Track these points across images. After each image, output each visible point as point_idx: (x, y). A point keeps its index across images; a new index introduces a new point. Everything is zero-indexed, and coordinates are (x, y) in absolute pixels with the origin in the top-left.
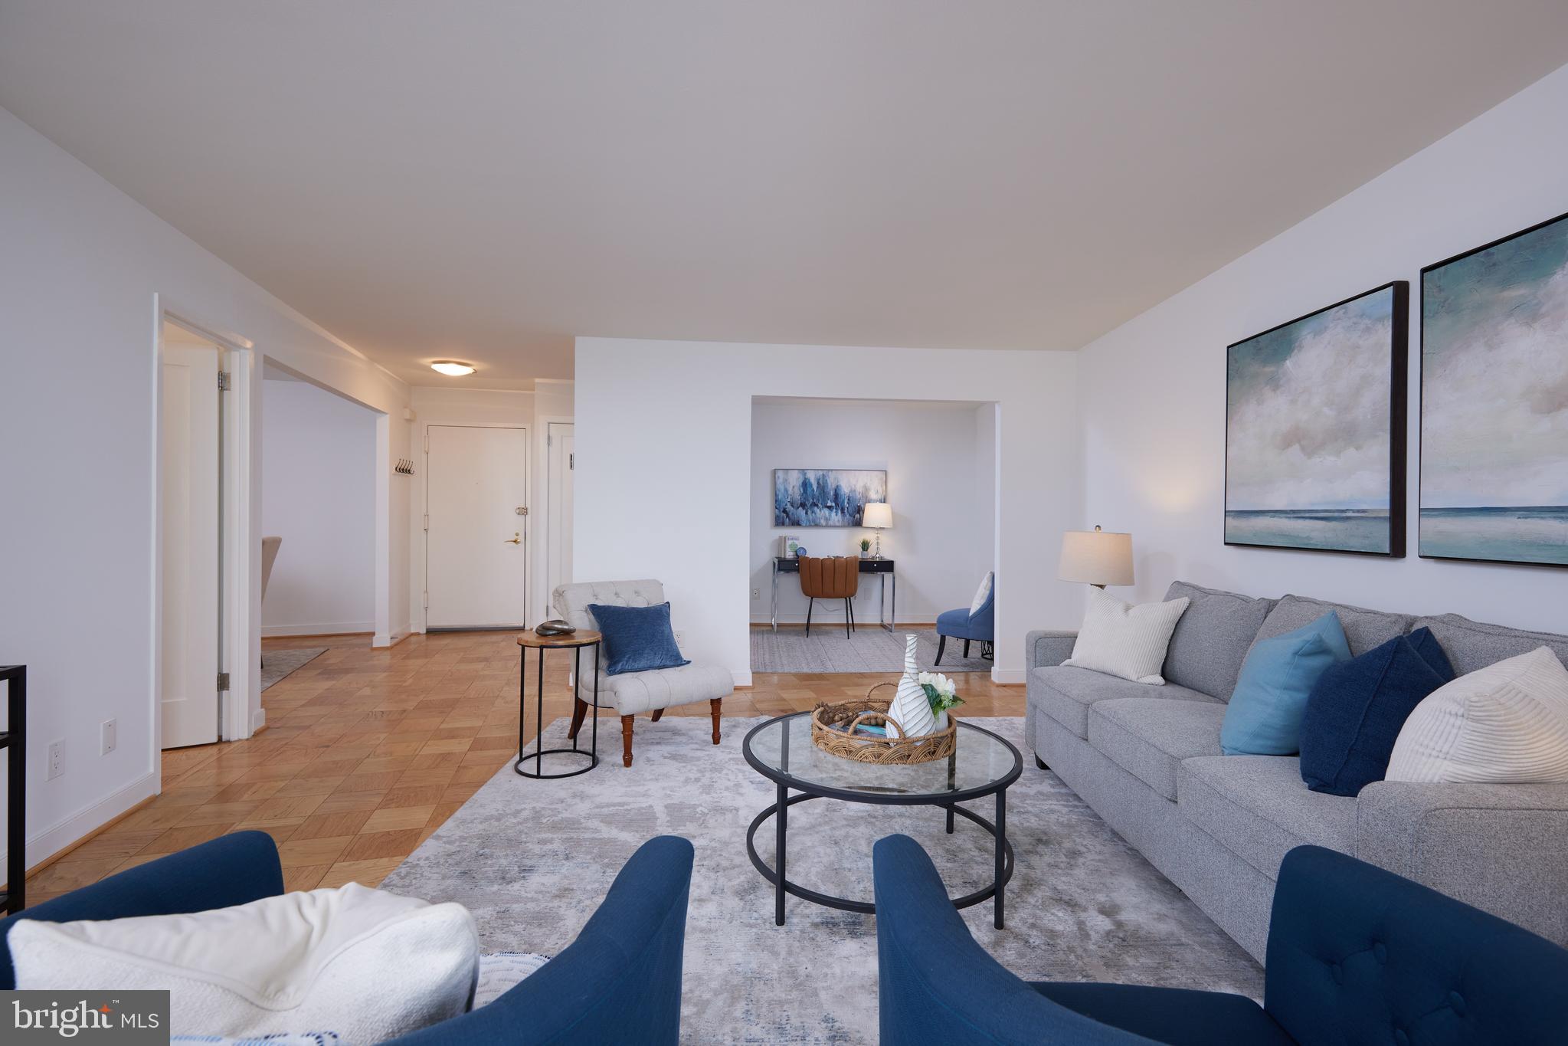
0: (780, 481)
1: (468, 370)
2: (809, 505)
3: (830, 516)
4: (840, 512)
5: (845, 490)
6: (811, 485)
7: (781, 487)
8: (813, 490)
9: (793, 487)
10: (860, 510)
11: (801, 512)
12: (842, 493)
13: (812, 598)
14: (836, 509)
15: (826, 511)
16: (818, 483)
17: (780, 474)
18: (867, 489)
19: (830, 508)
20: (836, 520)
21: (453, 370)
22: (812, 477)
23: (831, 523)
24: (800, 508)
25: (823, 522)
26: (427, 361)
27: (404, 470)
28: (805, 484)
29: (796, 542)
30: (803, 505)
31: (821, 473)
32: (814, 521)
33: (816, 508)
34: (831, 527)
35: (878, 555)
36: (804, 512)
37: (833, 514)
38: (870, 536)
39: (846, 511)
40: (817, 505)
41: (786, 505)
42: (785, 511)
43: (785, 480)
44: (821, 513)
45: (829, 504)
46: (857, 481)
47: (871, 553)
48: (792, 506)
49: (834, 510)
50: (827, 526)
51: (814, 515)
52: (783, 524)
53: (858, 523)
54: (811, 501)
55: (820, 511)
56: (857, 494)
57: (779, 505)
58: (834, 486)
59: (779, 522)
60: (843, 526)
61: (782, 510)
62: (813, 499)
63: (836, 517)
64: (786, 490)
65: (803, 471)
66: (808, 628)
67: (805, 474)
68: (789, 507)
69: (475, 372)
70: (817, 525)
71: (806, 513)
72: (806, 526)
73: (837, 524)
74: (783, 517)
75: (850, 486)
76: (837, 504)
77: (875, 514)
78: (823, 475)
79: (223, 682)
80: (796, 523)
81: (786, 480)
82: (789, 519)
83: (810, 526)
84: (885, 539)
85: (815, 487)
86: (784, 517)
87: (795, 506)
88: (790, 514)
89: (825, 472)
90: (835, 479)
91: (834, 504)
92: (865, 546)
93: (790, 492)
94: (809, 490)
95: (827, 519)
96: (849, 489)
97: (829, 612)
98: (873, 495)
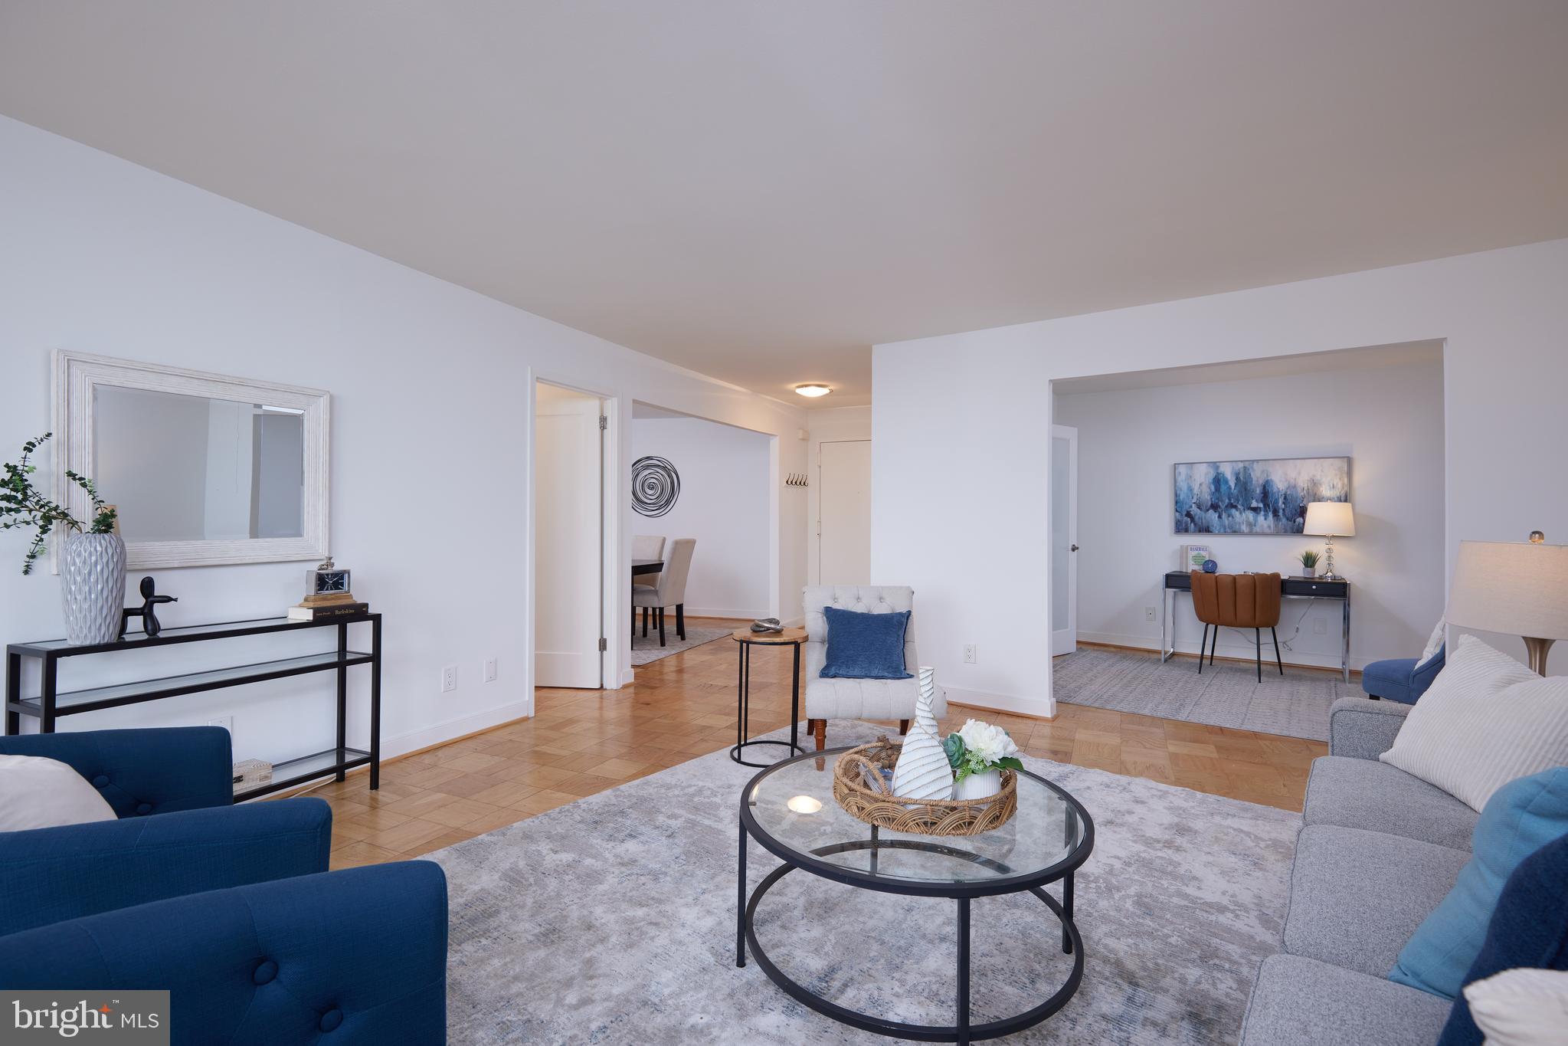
0: (1181, 478)
1: (825, 391)
2: (1223, 507)
3: (1256, 520)
4: (1271, 515)
5: (1279, 484)
6: (1226, 482)
7: (1183, 485)
8: (1230, 488)
9: (1201, 485)
10: (1303, 512)
11: (1212, 516)
12: (1275, 490)
13: (1207, 625)
14: (1266, 511)
15: (1250, 515)
16: (1237, 479)
17: (1182, 469)
18: (1315, 483)
19: (1255, 510)
20: (1265, 525)
21: (813, 392)
22: (1228, 472)
23: (1257, 529)
24: (1211, 511)
25: (1244, 528)
26: (792, 386)
27: (797, 483)
28: (1218, 481)
29: (1203, 553)
30: (1214, 507)
31: (1241, 465)
32: (1231, 527)
33: (1233, 511)
34: (1257, 534)
35: (1329, 574)
36: (1217, 515)
37: (1261, 518)
38: (1318, 548)
39: (1281, 513)
40: (1235, 507)
41: (1191, 507)
42: (1188, 514)
43: (1189, 477)
44: (1242, 517)
45: (1254, 504)
46: (1299, 473)
47: (1320, 570)
48: (1199, 508)
49: (1262, 513)
50: (1251, 533)
51: (1230, 519)
52: (1186, 531)
53: (1299, 530)
54: (1227, 501)
55: (1241, 513)
56: (1299, 490)
57: (1182, 508)
58: (1261, 482)
59: (1181, 528)
60: (1276, 534)
61: (1184, 513)
62: (1230, 500)
63: (1264, 522)
64: (1190, 489)
65: (1215, 465)
66: (1205, 663)
67: (1218, 467)
68: (1194, 510)
69: (832, 391)
70: (1235, 532)
71: (1220, 517)
72: (1219, 534)
73: (1267, 531)
74: (1186, 523)
75: (1286, 480)
76: (1266, 505)
77: (1322, 517)
78: (1245, 467)
79: (603, 645)
80: (1206, 530)
81: (1191, 477)
82: (1195, 525)
83: (1225, 533)
84: (1339, 550)
85: (1232, 484)
86: (1187, 521)
87: (1204, 508)
88: (1196, 518)
89: (1247, 464)
90: (1263, 472)
91: (1261, 505)
92: (1310, 561)
93: (1196, 490)
94: (1223, 488)
95: (1250, 525)
96: (1286, 485)
97: (1237, 646)
98: (1325, 491)
